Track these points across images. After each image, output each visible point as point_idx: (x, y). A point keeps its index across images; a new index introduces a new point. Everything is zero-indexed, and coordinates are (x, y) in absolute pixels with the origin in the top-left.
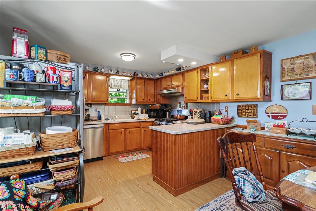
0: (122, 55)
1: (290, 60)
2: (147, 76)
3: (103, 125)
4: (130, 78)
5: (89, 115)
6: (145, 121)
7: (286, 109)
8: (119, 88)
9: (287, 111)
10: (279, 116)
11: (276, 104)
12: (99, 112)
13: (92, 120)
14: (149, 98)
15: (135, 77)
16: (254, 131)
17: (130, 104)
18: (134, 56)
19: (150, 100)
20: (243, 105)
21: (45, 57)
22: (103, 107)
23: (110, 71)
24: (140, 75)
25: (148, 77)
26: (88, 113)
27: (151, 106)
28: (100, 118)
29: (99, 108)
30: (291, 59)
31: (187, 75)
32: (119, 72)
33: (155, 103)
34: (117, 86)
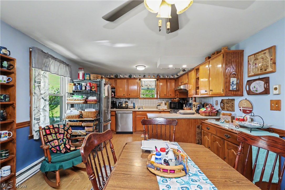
0: (137, 67)
1: (254, 56)
2: (168, 76)
3: (132, 112)
4: (156, 80)
5: (128, 105)
6: (163, 111)
7: (251, 104)
8: (148, 87)
9: (252, 106)
10: (247, 110)
11: (246, 99)
12: (134, 103)
13: (129, 108)
14: (170, 94)
15: (158, 78)
16: (223, 123)
17: (157, 98)
18: (145, 67)
19: (171, 95)
20: (225, 100)
21: (89, 78)
22: (137, 100)
23: (139, 76)
24: (162, 77)
25: (168, 78)
26: (127, 104)
27: (172, 99)
28: (134, 108)
29: (134, 101)
30: (255, 54)
31: (189, 74)
32: (145, 76)
33: (176, 97)
34: (147, 85)
